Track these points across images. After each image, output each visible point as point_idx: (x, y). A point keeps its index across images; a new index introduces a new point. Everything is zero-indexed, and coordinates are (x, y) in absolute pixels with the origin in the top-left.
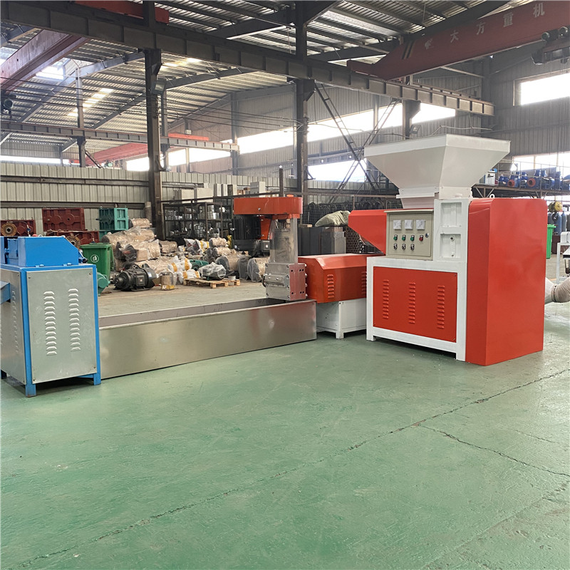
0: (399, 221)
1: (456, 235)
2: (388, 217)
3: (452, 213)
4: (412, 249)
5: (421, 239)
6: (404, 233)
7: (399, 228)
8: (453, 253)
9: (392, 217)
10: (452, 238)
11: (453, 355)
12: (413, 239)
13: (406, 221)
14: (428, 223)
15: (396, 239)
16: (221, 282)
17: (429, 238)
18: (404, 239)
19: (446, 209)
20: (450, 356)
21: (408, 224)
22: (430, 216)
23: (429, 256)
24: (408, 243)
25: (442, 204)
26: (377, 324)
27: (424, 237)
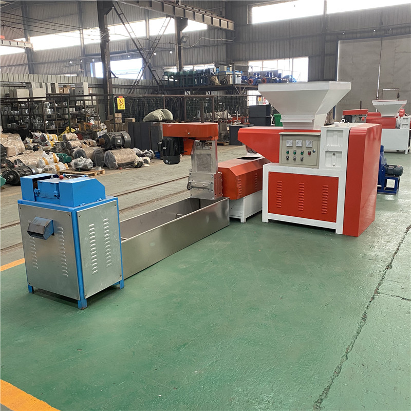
0: (292, 141)
1: (337, 152)
2: (281, 137)
3: (334, 136)
4: (302, 160)
5: (309, 154)
6: (294, 149)
7: (291, 145)
8: (334, 164)
9: (284, 137)
10: (334, 154)
11: (334, 231)
12: (302, 153)
13: (297, 141)
14: (315, 143)
15: (288, 153)
16: (91, 172)
17: (316, 153)
18: (295, 153)
19: (329, 133)
20: (332, 231)
21: (299, 143)
22: (317, 138)
23: (316, 165)
24: (298, 157)
25: (327, 130)
26: (270, 211)
27: (312, 152)
